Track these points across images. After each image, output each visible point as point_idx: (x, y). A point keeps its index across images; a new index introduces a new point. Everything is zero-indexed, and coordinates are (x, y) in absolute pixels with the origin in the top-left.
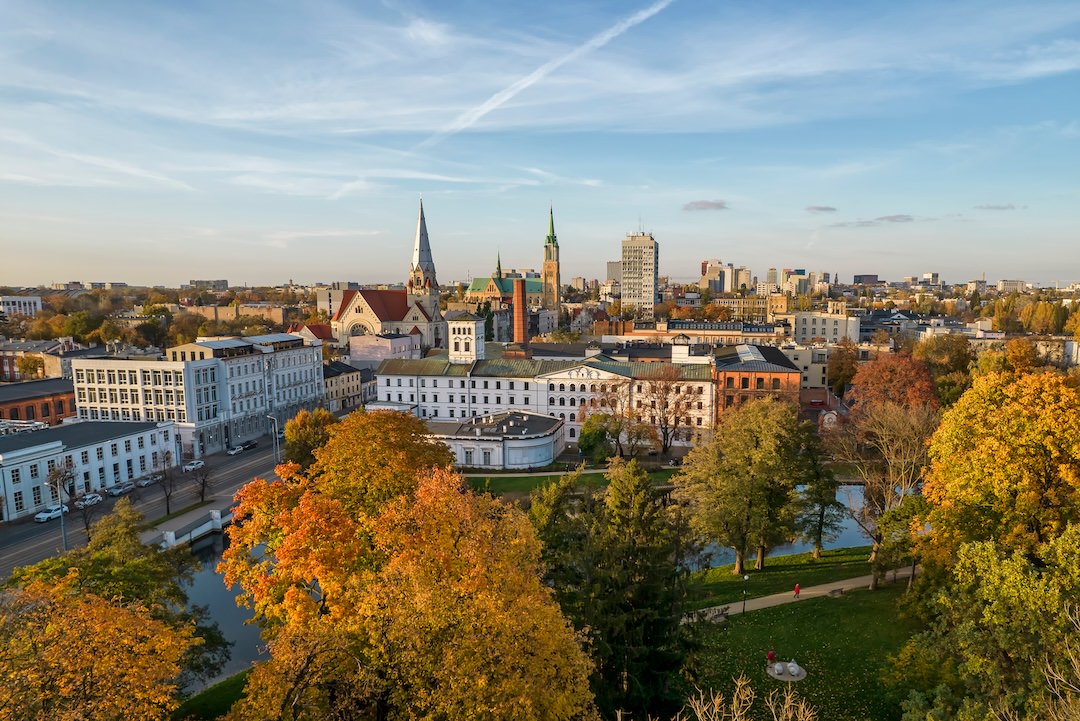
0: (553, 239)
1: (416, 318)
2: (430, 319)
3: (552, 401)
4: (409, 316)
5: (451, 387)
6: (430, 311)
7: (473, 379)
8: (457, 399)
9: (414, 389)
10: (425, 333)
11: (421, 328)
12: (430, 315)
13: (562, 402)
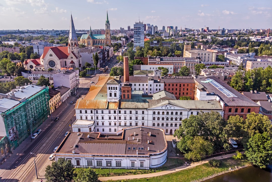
0: (108, 22)
1: (72, 58)
2: (77, 58)
3: (154, 119)
4: (69, 57)
5: (110, 113)
6: (77, 55)
7: (120, 110)
8: (112, 118)
9: (93, 114)
10: (75, 63)
11: (74, 61)
12: (77, 56)
13: (158, 119)
